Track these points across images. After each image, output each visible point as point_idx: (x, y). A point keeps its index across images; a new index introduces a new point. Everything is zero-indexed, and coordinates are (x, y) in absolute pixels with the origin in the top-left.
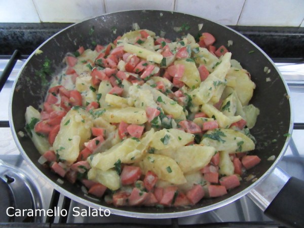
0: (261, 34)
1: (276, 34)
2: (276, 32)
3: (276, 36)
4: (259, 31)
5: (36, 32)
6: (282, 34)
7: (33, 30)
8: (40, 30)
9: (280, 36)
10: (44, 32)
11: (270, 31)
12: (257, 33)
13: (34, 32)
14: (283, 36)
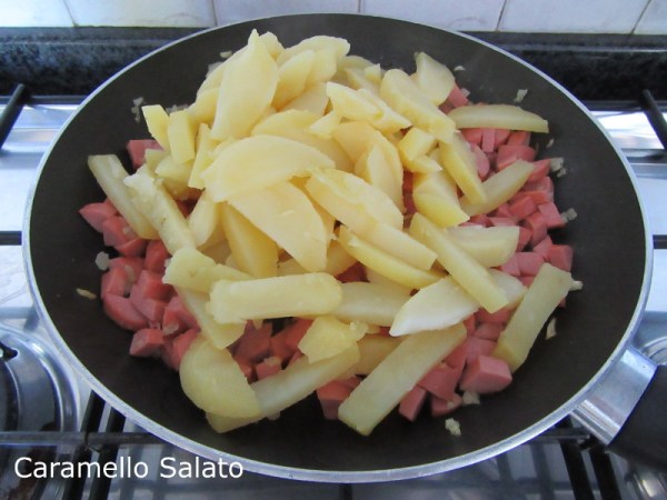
0: (548, 48)
1: (581, 49)
2: (582, 44)
3: (579, 53)
4: (545, 44)
5: (63, 48)
6: (593, 50)
7: (58, 43)
8: (72, 44)
9: (588, 54)
10: (81, 46)
11: (567, 44)
12: (539, 48)
13: (60, 48)
14: (597, 54)
